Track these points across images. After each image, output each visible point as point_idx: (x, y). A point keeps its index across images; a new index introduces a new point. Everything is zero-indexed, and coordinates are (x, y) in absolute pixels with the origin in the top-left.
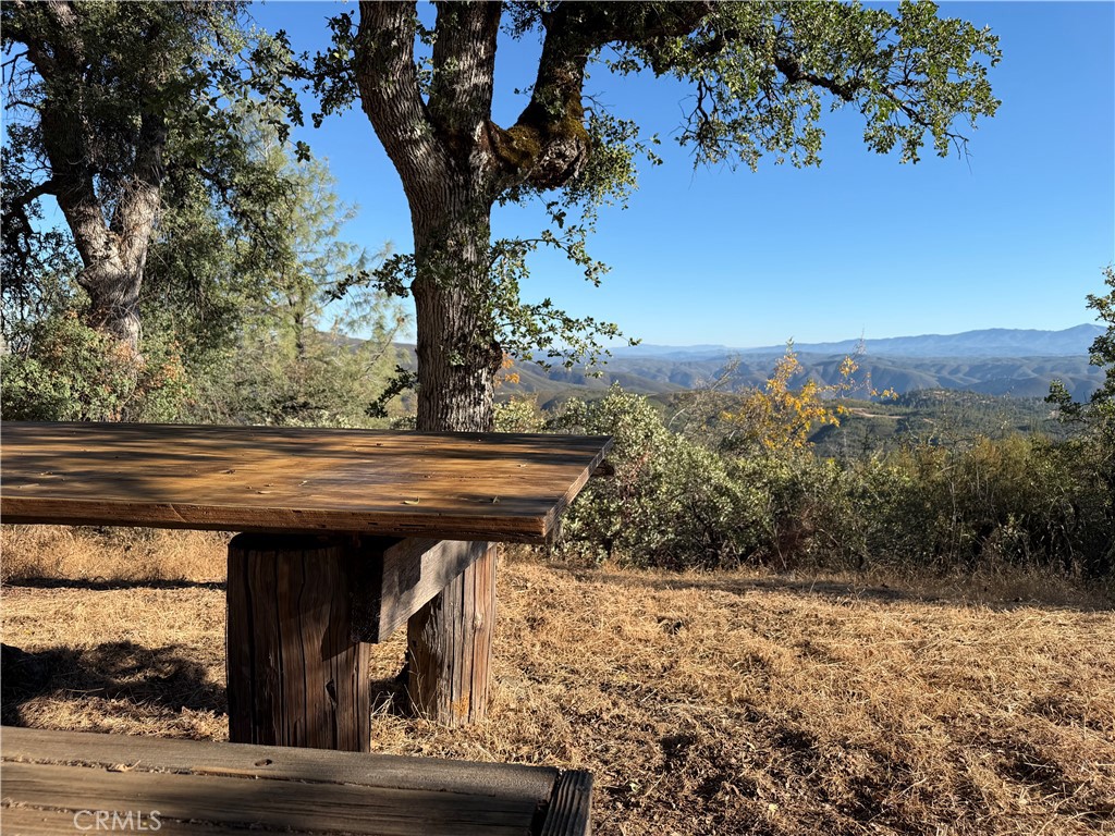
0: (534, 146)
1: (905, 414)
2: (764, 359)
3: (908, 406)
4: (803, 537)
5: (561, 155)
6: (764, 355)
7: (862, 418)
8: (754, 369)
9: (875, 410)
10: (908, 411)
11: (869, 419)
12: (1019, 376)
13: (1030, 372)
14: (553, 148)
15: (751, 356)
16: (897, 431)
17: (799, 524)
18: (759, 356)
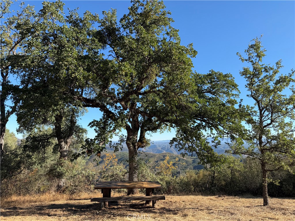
0: (141, 144)
1: (194, 159)
2: (160, 144)
3: (195, 156)
4: (171, 190)
5: (144, 145)
6: (160, 143)
7: (184, 160)
8: (157, 146)
9: (187, 157)
10: (195, 158)
11: (186, 160)
12: (220, 149)
13: (222, 148)
14: (143, 144)
15: (157, 143)
16: (192, 163)
17: (170, 188)
18: (159, 143)
